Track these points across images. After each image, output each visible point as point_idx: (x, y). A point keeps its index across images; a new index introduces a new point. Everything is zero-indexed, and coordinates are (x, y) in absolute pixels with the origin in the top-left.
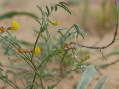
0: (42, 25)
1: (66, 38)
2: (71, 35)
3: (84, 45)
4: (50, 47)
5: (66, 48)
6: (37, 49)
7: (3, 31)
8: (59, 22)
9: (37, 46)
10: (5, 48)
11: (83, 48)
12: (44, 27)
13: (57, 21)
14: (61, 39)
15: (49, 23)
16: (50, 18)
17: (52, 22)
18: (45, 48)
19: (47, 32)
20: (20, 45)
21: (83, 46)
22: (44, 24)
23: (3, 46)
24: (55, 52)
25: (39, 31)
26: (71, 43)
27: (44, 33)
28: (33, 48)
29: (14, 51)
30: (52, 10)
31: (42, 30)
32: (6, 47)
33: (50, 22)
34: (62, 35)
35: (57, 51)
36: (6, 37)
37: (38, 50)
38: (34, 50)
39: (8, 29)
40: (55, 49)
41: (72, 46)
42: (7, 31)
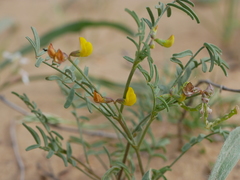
0: (138, 47)
1: (189, 73)
2: (200, 67)
3: (226, 87)
4: (157, 91)
5: (190, 93)
6: (130, 96)
7: (61, 59)
8: (173, 41)
9: (130, 89)
10: (67, 93)
11: (224, 93)
12: (144, 51)
13: (170, 38)
14: (179, 74)
15: (154, 43)
16: (155, 33)
17: (161, 40)
18: (147, 92)
19: (150, 61)
20: (96, 86)
21: (224, 89)
22: (142, 45)
23: (63, 89)
24: (168, 100)
25: (134, 58)
26: (200, 83)
27: (144, 63)
28: (123, 92)
29: (85, 99)
30: (159, 14)
31: (140, 56)
32: (68, 90)
33: (156, 40)
34: (181, 66)
35: (172, 99)
36: (67, 71)
37: (132, 96)
38: (125, 97)
39: (71, 54)
40: (167, 95)
41: (202, 88)
42: (69, 59)
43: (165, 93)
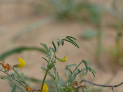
0: (48, 62)
1: (75, 76)
2: (81, 72)
3: (95, 83)
4: (58, 85)
5: (76, 87)
6: (45, 88)
7: (9, 69)
8: (66, 59)
9: (45, 84)
10: (12, 86)
11: (95, 86)
12: (52, 64)
13: (65, 57)
14: (70, 76)
16: (57, 55)
17: (60, 58)
19: (55, 69)
20: (27, 82)
21: (94, 84)
22: (50, 61)
23: (11, 84)
24: (64, 90)
25: (46, 68)
26: (82, 81)
27: (52, 71)
28: (41, 85)
29: (22, 89)
30: (58, 45)
31: (50, 67)
33: (57, 59)
34: (71, 72)
35: (67, 89)
36: (12, 75)
38: (42, 89)
39: (14, 66)
40: (64, 88)
41: (83, 84)
42: (13, 68)
43: (63, 86)
